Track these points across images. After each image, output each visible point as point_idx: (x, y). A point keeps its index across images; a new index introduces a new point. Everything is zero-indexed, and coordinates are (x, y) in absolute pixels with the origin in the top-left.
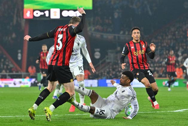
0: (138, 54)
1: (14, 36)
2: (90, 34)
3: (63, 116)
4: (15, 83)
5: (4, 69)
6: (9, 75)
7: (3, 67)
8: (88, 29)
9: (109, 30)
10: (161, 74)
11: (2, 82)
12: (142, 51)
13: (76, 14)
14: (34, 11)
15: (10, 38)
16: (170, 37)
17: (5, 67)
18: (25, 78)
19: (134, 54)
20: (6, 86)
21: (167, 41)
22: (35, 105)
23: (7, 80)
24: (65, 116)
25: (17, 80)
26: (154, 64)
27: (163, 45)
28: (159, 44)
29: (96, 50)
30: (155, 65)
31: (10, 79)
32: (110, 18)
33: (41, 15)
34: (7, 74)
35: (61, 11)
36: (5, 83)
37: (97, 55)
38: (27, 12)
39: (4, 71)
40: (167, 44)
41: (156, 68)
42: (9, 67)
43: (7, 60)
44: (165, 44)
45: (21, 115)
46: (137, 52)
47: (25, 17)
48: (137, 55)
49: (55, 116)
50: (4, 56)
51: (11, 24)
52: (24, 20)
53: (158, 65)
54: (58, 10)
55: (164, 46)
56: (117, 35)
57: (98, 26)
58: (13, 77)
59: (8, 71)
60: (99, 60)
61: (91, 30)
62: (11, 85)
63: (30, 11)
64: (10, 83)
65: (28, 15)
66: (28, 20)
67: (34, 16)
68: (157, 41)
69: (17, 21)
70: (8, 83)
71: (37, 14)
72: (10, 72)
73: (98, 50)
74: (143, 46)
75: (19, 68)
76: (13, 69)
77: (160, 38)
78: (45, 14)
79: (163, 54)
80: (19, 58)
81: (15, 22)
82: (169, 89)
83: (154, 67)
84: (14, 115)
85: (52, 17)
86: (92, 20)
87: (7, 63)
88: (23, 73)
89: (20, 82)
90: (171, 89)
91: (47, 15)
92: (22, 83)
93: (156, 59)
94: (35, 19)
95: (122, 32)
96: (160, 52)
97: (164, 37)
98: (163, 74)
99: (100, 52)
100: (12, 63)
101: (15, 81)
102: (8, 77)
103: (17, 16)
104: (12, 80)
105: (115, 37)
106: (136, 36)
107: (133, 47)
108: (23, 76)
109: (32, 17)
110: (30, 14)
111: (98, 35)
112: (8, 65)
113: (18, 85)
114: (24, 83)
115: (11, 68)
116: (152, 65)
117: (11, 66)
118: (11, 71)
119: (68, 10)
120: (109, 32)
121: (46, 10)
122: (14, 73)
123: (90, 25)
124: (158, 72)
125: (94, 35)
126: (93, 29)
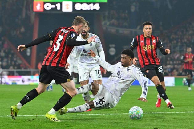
0: (148, 49)
1: (23, 30)
2: (104, 28)
3: (75, 116)
4: (24, 80)
5: (11, 65)
6: (17, 72)
7: (11, 63)
8: (103, 23)
9: (126, 24)
10: (181, 72)
11: (10, 80)
12: (152, 46)
13: (90, 7)
14: (45, 3)
15: (18, 32)
16: (190, 32)
17: (13, 63)
18: (34, 75)
19: (143, 48)
20: (14, 84)
21: (187, 37)
22: (19, 103)
23: (14, 77)
24: (77, 116)
25: (26, 78)
26: (173, 62)
27: (183, 41)
28: (179, 40)
29: (111, 46)
30: (175, 62)
31: (18, 76)
32: (127, 12)
33: (52, 8)
34: (15, 70)
35: (74, 4)
36: (13, 81)
37: (112, 51)
38: (37, 5)
39: (12, 67)
40: (188, 40)
41: (176, 66)
42: (17, 63)
43: (15, 56)
44: (186, 40)
45: (30, 115)
46: (147, 47)
47: (35, 10)
48: (146, 50)
49: (67, 116)
50: (12, 52)
51: (20, 17)
52: (34, 13)
53: (177, 62)
54: (71, 3)
55: (185, 43)
56: (133, 30)
57: (113, 20)
58: (21, 74)
59: (16, 68)
60: (113, 56)
61: (105, 24)
62: (20, 83)
63: (41, 4)
64: (19, 81)
65: (38, 8)
66: (38, 13)
67: (44, 9)
68: (177, 37)
69: (26, 14)
70: (16, 80)
71: (48, 6)
72: (18, 69)
73: (114, 45)
74: (154, 41)
75: (28, 65)
76: (21, 66)
77: (181, 33)
78: (56, 7)
79: (183, 51)
80: (28, 54)
81: (24, 15)
82: (190, 89)
83: (174, 65)
84: (22, 115)
85: (64, 10)
86: (107, 13)
87: (15, 59)
88: (32, 70)
89: (29, 80)
90: (192, 88)
91: (59, 8)
92: (31, 81)
93: (176, 55)
94: (46, 12)
95: (139, 27)
96: (180, 48)
97: (185, 32)
98: (183, 71)
99: (115, 48)
100: (20, 59)
101: (23, 79)
102: (16, 74)
103: (26, 9)
104: (21, 77)
105: (131, 32)
106: (147, 32)
107: (142, 41)
108: (32, 73)
109: (42, 10)
110: (40, 7)
111: (113, 30)
112: (16, 61)
113: (26, 83)
114: (33, 81)
115: (19, 64)
116: (171, 62)
117: (19, 62)
118: (19, 67)
119: (81, 3)
120: (125, 27)
121: (57, 3)
122: (23, 70)
123: (105, 20)
124: (177, 70)
125: (109, 30)
126: (108, 23)
